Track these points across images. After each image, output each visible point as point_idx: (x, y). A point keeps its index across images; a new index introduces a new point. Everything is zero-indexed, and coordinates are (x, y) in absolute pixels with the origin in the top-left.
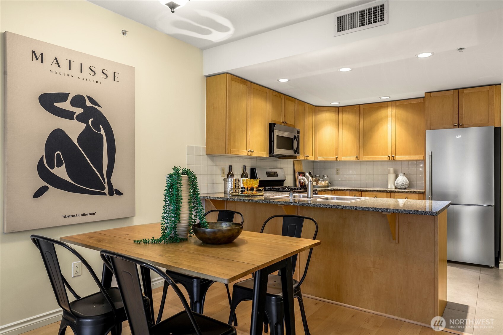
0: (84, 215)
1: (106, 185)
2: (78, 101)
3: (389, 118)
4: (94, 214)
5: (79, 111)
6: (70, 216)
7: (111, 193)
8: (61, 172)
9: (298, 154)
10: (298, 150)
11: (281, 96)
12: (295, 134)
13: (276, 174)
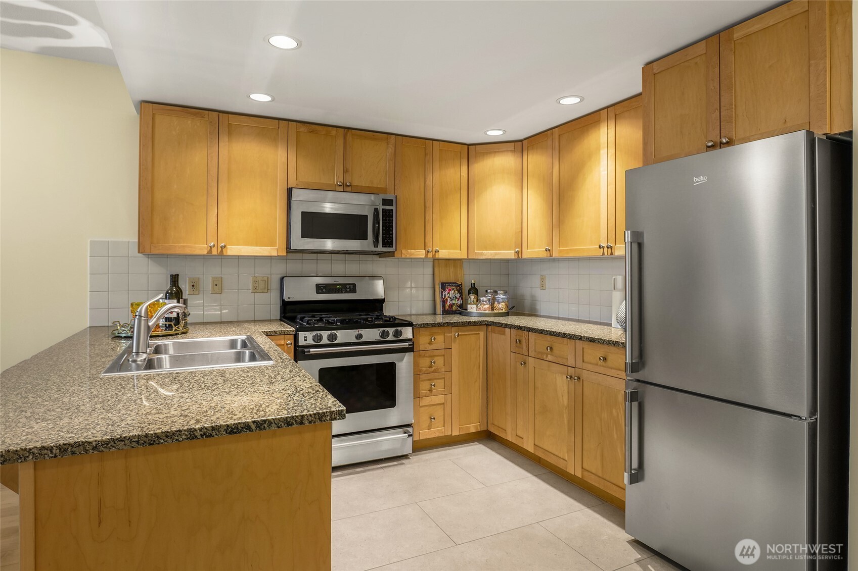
3: (602, 152)
9: (385, 247)
10: (389, 239)
11: (333, 132)
12: (376, 207)
13: (350, 288)
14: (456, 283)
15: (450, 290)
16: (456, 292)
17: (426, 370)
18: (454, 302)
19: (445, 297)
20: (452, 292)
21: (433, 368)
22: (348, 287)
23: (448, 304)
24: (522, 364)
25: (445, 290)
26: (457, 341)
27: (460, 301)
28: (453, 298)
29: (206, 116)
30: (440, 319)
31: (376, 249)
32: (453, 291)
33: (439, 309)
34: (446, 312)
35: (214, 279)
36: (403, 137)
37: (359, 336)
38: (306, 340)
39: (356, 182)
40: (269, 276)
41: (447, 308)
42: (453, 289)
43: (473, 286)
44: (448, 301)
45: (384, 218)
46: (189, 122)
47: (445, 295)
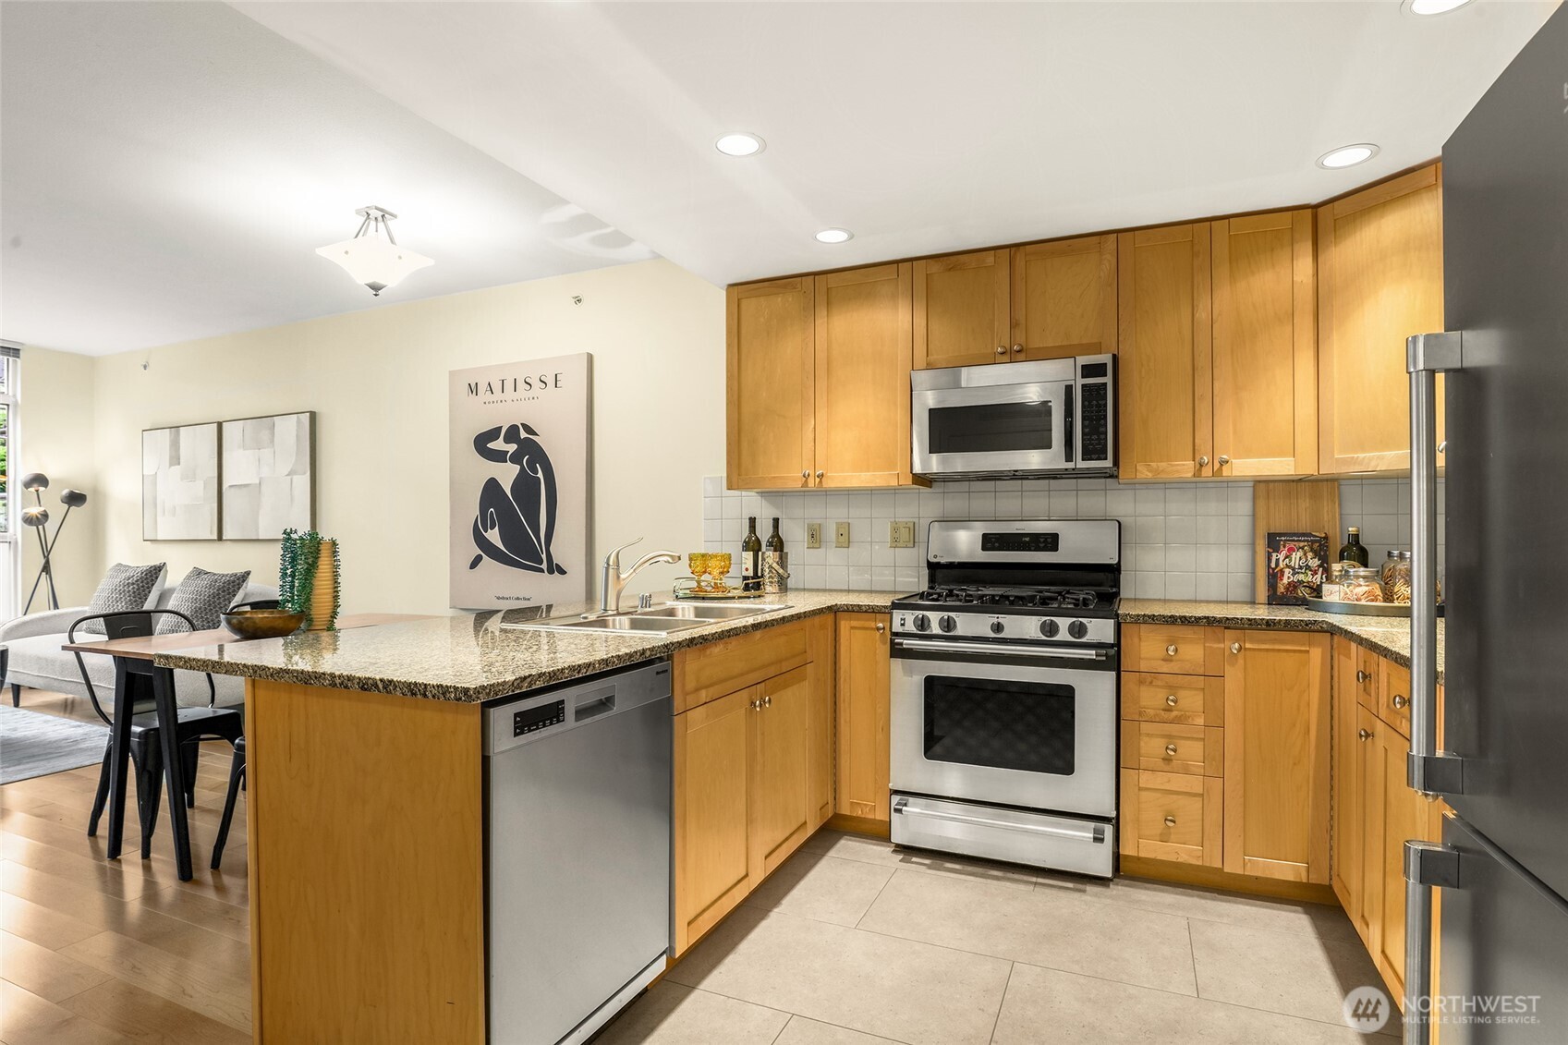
0: (518, 599)
1: (544, 556)
2: (512, 434)
4: (529, 599)
5: (512, 448)
6: (503, 598)
7: (551, 571)
8: (494, 536)
9: (1089, 460)
10: (1097, 444)
11: (990, 259)
12: (1069, 383)
13: (1045, 541)
14: (1310, 535)
15: (1291, 550)
16: (1310, 555)
17: (1156, 715)
18: (1301, 577)
19: (1277, 564)
20: (1296, 556)
21: (1175, 713)
22: (1042, 540)
23: (1285, 581)
24: (1361, 736)
25: (1277, 550)
26: (1241, 661)
27: (1319, 576)
28: (1301, 568)
29: (799, 286)
30: (1262, 613)
31: (1070, 465)
32: (1300, 554)
33: (1262, 593)
34: (1275, 599)
35: (839, 525)
36: (1136, 232)
37: (998, 628)
38: (903, 625)
39: (1036, 342)
40: (916, 520)
41: (1281, 589)
42: (1302, 548)
43: (1355, 539)
44: (1286, 575)
45: (1087, 403)
46: (780, 299)
47: (1277, 560)
